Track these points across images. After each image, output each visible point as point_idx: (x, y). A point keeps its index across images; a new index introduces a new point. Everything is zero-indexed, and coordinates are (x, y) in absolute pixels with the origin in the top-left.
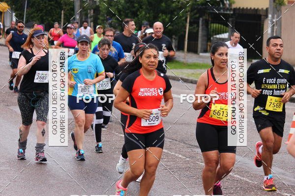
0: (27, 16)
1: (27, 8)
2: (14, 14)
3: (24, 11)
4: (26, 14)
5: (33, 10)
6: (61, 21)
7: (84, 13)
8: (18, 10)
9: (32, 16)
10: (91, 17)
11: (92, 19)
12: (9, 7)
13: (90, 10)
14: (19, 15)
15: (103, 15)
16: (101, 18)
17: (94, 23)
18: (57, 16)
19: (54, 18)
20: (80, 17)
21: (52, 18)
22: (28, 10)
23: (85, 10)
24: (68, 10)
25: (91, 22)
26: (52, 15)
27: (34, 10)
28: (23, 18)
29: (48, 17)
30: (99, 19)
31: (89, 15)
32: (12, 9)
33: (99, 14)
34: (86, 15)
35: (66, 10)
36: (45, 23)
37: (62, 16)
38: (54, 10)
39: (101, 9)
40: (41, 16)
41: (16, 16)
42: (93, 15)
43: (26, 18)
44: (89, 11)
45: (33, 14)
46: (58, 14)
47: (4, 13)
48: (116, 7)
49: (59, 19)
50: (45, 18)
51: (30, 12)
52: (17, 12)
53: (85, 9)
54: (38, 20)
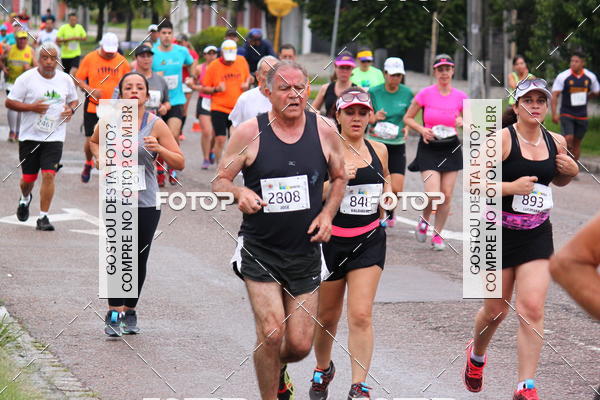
0: (343, 27)
1: (341, 7)
2: (307, 22)
3: (334, 14)
4: (339, 23)
5: (356, 11)
6: (430, 40)
7: (493, 17)
8: (317, 13)
9: (355, 26)
10: (509, 30)
11: (514, 33)
12: (296, 5)
13: (509, 11)
14: (319, 24)
15: (543, 26)
16: (538, 32)
17: (518, 45)
18: (420, 27)
19: (412, 34)
20: (480, 29)
21: (408, 33)
22: (345, 13)
23: (495, 12)
24: (449, 11)
25: (510, 42)
26: (407, 23)
27: (360, 11)
28: (330, 34)
29: (395, 31)
30: (532, 34)
31: (506, 25)
32: (301, 8)
33: (533, 22)
34: (499, 23)
35: (444, 10)
36: (389, 46)
37: (434, 26)
38: (411, 13)
39: (538, 7)
40: (378, 28)
41: (313, 28)
42: (517, 24)
43: (339, 32)
44: (505, 13)
45: (358, 22)
46: (421, 23)
47: (282, 18)
48: (580, 3)
49: (426, 36)
50: (387, 32)
51: (349, 17)
52: (315, 17)
53: (496, 8)
54: (371, 39)
